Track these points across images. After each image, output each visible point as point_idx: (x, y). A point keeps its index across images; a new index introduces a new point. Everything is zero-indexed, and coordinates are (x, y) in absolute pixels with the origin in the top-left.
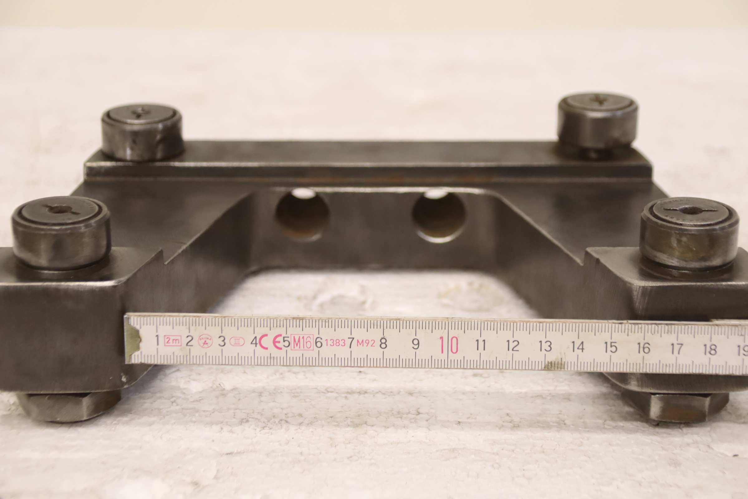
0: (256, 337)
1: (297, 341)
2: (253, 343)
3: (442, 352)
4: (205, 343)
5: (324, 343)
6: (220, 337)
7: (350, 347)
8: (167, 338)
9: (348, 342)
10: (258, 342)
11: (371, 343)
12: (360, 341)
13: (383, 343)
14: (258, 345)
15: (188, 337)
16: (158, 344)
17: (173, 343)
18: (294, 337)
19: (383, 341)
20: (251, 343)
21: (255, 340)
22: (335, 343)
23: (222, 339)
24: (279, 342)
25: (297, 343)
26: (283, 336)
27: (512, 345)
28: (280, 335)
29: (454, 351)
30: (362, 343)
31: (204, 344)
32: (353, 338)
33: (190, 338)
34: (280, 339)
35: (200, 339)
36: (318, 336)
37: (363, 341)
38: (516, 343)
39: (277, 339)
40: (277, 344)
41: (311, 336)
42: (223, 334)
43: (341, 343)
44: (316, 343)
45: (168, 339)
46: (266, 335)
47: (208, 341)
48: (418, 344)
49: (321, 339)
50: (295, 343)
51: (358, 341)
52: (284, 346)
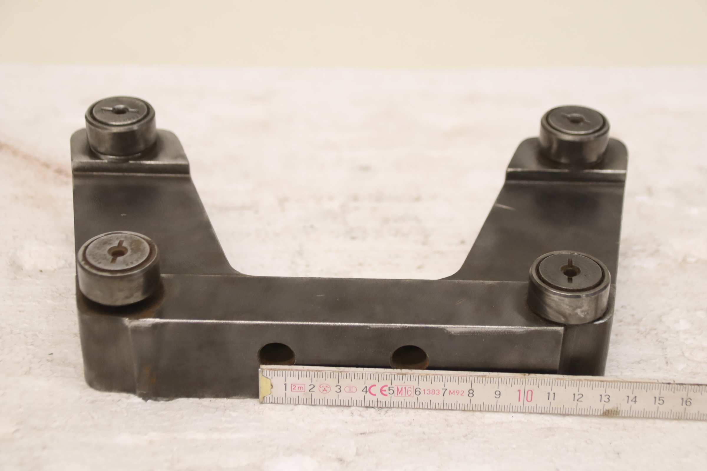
0: (366, 387)
1: (400, 389)
2: (364, 390)
3: (519, 400)
4: (325, 390)
5: (422, 392)
6: (337, 386)
7: (444, 395)
8: (294, 386)
9: (442, 392)
10: (368, 390)
11: (461, 393)
12: (452, 392)
13: (471, 393)
14: (368, 393)
15: (310, 385)
16: (286, 390)
17: (298, 389)
18: (398, 387)
19: (471, 392)
20: (362, 391)
21: (365, 389)
22: (431, 392)
23: (339, 387)
24: (385, 391)
25: (400, 391)
26: (388, 386)
27: (577, 397)
28: (387, 386)
29: (529, 399)
30: (453, 393)
31: (324, 390)
32: (446, 389)
33: (312, 386)
34: (386, 388)
35: (321, 387)
36: (417, 387)
37: (454, 392)
38: (581, 396)
39: (384, 389)
40: (384, 392)
41: (412, 387)
42: (340, 384)
43: (436, 392)
44: (416, 392)
45: (294, 387)
46: (375, 386)
47: (326, 389)
48: (500, 394)
49: (420, 389)
50: (398, 391)
51: (450, 391)
52: (389, 393)
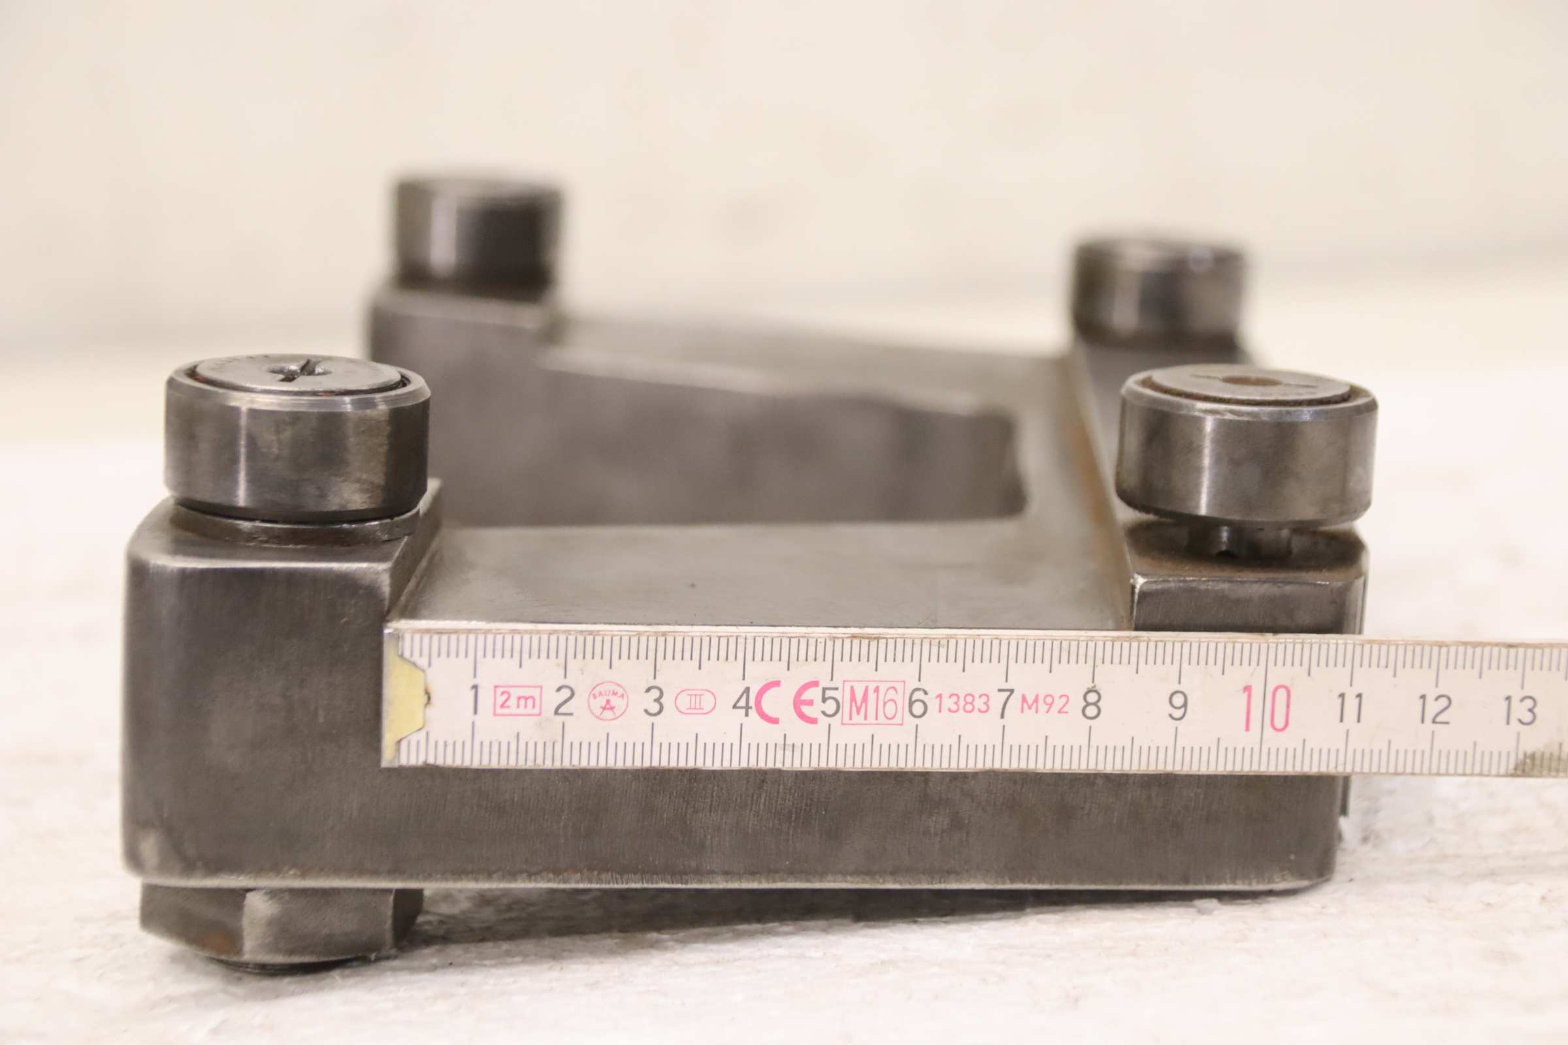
0: (747, 690)
1: (859, 697)
2: (739, 705)
3: (1247, 729)
4: (608, 707)
5: (933, 706)
6: (648, 690)
7: (1002, 716)
8: (503, 693)
9: (998, 700)
10: (752, 703)
11: (1059, 703)
12: (1030, 699)
13: (1093, 703)
14: (753, 712)
15: (559, 689)
16: (475, 712)
17: (518, 706)
18: (852, 688)
19: (1093, 698)
20: (735, 707)
21: (744, 697)
22: (962, 703)
23: (655, 694)
24: (810, 703)
25: (859, 704)
26: (823, 684)
27: (1432, 708)
28: (815, 684)
29: (1280, 721)
30: (1035, 705)
31: (604, 708)
32: (1012, 691)
33: (566, 693)
34: (814, 694)
35: (595, 697)
36: (917, 685)
37: (1036, 700)
38: (1443, 702)
39: (807, 695)
40: (806, 709)
41: (899, 686)
42: (658, 682)
43: (979, 703)
44: (911, 704)
45: (505, 696)
46: (776, 684)
47: (615, 701)
48: (1187, 705)
49: (926, 693)
50: (854, 704)
51: (1024, 699)
52: (824, 713)
